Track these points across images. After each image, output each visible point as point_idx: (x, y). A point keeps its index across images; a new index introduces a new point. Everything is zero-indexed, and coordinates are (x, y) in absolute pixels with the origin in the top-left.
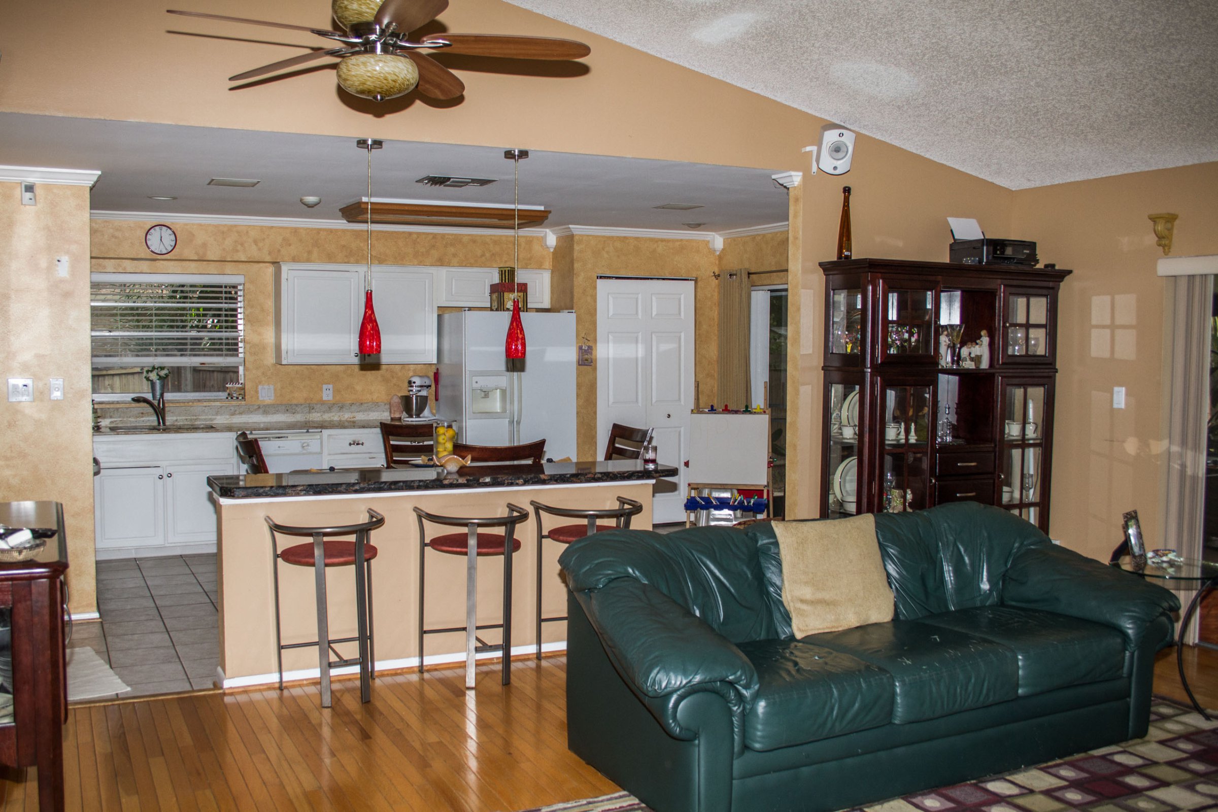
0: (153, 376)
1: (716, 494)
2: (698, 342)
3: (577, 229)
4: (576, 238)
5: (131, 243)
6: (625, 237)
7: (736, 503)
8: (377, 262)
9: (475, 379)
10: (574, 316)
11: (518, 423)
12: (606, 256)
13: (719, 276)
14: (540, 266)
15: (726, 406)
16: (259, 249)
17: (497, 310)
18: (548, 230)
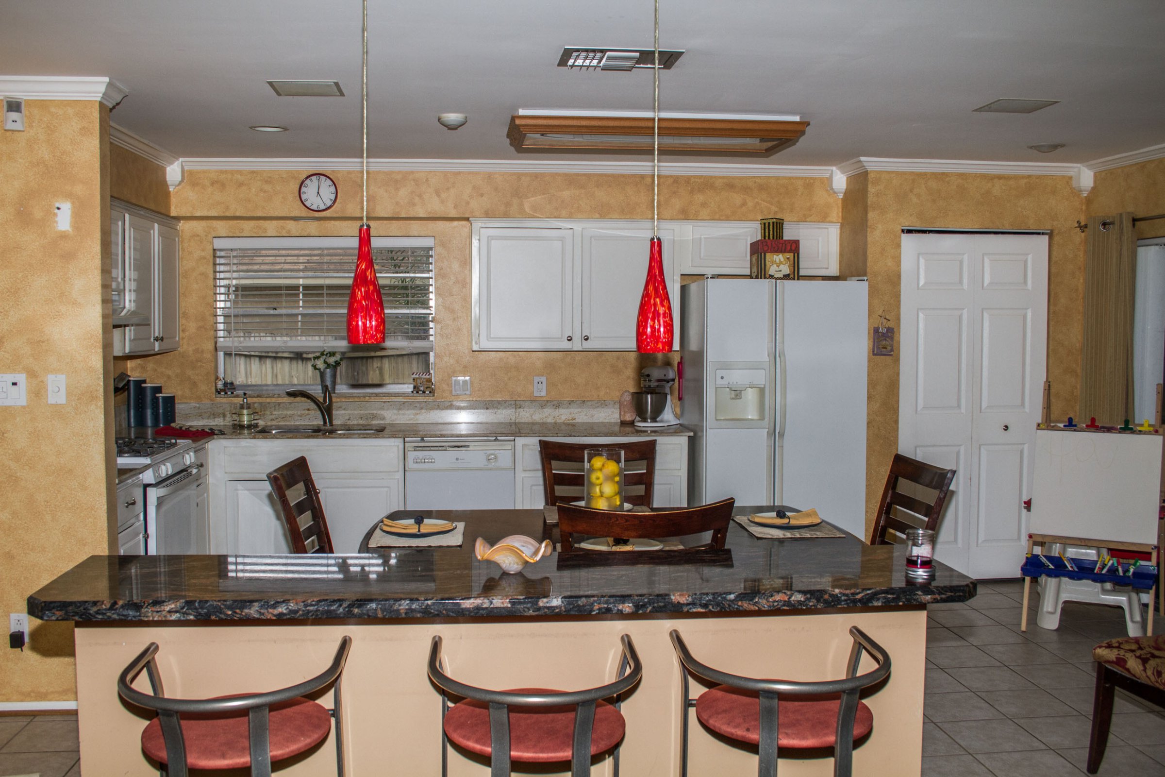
0: (320, 364)
1: (1072, 552)
2: (1052, 323)
3: (872, 163)
4: (871, 176)
5: (283, 198)
6: (943, 174)
7: (1104, 571)
8: (597, 215)
9: (720, 373)
10: (865, 285)
11: (782, 435)
12: (915, 200)
13: (1086, 226)
14: (824, 218)
15: (1093, 420)
16: (442, 202)
17: (757, 277)
18: (834, 168)
